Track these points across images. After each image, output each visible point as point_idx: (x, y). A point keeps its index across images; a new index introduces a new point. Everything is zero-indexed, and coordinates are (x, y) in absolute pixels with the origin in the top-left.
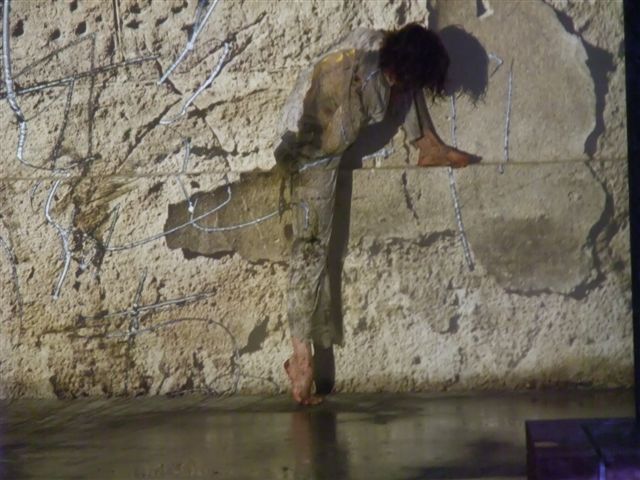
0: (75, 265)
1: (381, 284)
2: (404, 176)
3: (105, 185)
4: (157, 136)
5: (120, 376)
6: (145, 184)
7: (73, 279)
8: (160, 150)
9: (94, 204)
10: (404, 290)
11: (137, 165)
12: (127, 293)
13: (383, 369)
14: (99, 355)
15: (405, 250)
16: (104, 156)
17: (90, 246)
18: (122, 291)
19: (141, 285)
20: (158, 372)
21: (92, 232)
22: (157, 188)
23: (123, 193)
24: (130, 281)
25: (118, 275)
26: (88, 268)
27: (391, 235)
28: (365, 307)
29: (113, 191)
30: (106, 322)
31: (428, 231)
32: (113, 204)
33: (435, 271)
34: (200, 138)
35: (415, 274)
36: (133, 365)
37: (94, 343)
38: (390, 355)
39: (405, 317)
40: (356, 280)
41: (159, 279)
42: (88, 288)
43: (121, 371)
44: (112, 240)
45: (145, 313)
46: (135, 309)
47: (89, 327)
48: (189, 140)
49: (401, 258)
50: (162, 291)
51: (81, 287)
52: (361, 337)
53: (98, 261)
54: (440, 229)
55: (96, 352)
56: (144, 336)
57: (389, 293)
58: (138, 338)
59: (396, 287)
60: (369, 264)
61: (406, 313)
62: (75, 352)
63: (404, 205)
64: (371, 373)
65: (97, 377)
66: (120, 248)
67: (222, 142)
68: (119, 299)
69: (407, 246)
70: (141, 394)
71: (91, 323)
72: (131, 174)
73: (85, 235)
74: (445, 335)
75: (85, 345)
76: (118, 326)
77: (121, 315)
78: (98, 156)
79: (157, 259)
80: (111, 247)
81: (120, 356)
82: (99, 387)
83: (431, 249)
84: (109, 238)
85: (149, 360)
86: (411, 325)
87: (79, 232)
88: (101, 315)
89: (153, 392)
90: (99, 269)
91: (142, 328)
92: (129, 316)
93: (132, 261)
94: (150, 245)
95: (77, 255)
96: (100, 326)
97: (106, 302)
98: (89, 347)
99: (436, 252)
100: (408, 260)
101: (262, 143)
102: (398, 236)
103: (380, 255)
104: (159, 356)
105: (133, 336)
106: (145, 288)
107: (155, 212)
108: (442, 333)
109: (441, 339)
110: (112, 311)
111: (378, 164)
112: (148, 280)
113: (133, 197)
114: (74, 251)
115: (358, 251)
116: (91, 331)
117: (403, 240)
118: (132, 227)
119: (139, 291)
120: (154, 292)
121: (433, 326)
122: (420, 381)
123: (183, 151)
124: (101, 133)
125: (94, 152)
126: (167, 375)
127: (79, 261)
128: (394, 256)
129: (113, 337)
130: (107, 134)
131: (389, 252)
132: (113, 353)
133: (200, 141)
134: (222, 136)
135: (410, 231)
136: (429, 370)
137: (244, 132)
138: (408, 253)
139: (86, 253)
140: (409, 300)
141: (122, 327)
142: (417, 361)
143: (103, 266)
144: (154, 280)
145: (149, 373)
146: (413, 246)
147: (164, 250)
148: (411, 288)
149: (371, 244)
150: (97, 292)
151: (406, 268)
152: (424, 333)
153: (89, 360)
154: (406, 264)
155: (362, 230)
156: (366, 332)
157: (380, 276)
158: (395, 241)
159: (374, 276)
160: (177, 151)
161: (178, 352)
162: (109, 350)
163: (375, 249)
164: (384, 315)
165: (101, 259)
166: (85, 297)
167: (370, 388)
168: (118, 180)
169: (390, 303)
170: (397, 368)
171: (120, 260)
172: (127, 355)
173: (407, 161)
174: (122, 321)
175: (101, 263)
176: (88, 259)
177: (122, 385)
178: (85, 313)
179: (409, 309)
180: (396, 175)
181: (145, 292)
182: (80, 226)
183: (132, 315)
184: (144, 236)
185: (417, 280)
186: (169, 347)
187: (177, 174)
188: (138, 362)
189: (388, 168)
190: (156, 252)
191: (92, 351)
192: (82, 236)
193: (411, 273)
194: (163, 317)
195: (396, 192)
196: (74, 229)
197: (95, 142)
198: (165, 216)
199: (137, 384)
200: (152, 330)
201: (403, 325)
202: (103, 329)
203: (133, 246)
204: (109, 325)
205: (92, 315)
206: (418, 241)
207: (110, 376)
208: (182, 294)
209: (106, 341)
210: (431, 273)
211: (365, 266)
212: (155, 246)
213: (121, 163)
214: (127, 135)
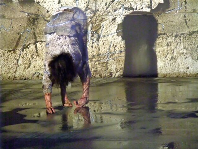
0: (92, 41)
1: (178, 46)
2: (185, 15)
3: (100, 18)
4: (115, 4)
5: (104, 72)
6: (111, 18)
7: (91, 45)
8: (115, 8)
9: (97, 24)
10: (184, 48)
11: (109, 13)
12: (106, 49)
13: (178, 70)
14: (98, 66)
15: (185, 36)
16: (100, 10)
17: (96, 36)
18: (105, 48)
19: (110, 46)
20: (115, 71)
21: (96, 32)
22: (114, 19)
23: (105, 21)
24: (107, 45)
25: (104, 44)
26: (95, 42)
27: (181, 32)
28: (173, 53)
29: (102, 20)
30: (100, 57)
31: (191, 31)
32: (102, 24)
33: (193, 43)
34: (127, 5)
35: (188, 43)
36: (108, 69)
37: (97, 63)
38: (180, 66)
39: (185, 56)
40: (171, 45)
41: (115, 45)
42: (95, 47)
43: (104, 71)
44: (102, 34)
45: (111, 54)
46: (108, 53)
47: (96, 58)
48: (123, 5)
49: (184, 39)
50: (116, 48)
51: (93, 47)
52: (172, 61)
53: (98, 40)
54: (195, 30)
55: (97, 65)
56: (111, 61)
57: (180, 49)
58: (109, 61)
59: (182, 47)
60: (174, 41)
61: (185, 54)
62: (92, 65)
63: (185, 23)
64: (175, 71)
65: (98, 72)
66: (104, 36)
67: (133, 6)
68: (104, 50)
69: (185, 35)
70: (110, 77)
71: (96, 57)
72: (107, 15)
73: (94, 32)
74: (196, 61)
75: (94, 63)
76: (104, 58)
77: (104, 55)
78: (98, 10)
79: (114, 39)
80: (102, 35)
81: (104, 66)
82: (98, 75)
83: (192, 36)
84: (101, 33)
85: (112, 68)
86: (186, 58)
87: (93, 32)
88: (99, 55)
89: (113, 76)
90: (98, 42)
91: (110, 58)
92: (107, 55)
93: (107, 40)
94: (112, 35)
95: (92, 38)
96: (98, 58)
97: (100, 51)
98: (96, 64)
99: (194, 37)
100: (186, 39)
101: (144, 6)
102: (183, 32)
103: (178, 38)
104: (115, 66)
105: (108, 61)
106: (111, 47)
107: (114, 26)
108: (195, 60)
109: (195, 62)
110: (102, 54)
111: (177, 12)
112: (112, 45)
113: (108, 22)
114: (91, 37)
115: (171, 37)
116: (96, 59)
117: (184, 34)
118: (107, 30)
119: (109, 48)
120: (113, 48)
121: (193, 58)
122: (189, 74)
123: (122, 9)
124: (99, 4)
125: (97, 9)
126: (117, 72)
127: (93, 40)
128: (182, 38)
129: (102, 61)
130: (101, 4)
131: (180, 37)
132: (102, 66)
133: (127, 6)
134: (133, 4)
135: (186, 31)
136: (191, 71)
137: (139, 3)
138: (186, 37)
139: (95, 37)
140: (186, 51)
141: (105, 58)
142: (188, 68)
143: (99, 41)
144: (114, 45)
145: (112, 71)
146: (187, 35)
147: (116, 37)
148: (186, 47)
149: (175, 35)
150: (98, 49)
151: (185, 41)
152: (190, 60)
153: (96, 67)
154: (185, 40)
155: (173, 31)
156: (173, 60)
157: (177, 44)
158: (182, 34)
159: (176, 44)
160: (120, 9)
161: (120, 65)
162: (101, 65)
163: (176, 36)
164: (179, 55)
165: (99, 39)
166: (94, 50)
167: (175, 76)
168: (103, 17)
169: (180, 52)
170: (182, 70)
171: (104, 40)
172: (106, 66)
173: (186, 11)
174: (105, 56)
175: (99, 40)
176: (95, 39)
177: (105, 74)
178: (94, 54)
179: (186, 53)
180: (183, 15)
181: (111, 49)
182: (93, 30)
183: (108, 55)
184: (111, 33)
185: (188, 45)
186: (118, 64)
187: (120, 15)
188: (109, 68)
189: (180, 13)
190: (114, 37)
191: (96, 65)
192: (93, 33)
193: (186, 43)
194: (116, 55)
195: (183, 20)
196: (92, 31)
197: (97, 6)
198: (117, 27)
199: (109, 74)
200: (113, 59)
201: (184, 58)
202: (99, 59)
203: (108, 36)
204: (101, 58)
205: (96, 55)
206: (189, 34)
207: (101, 72)
208: (121, 49)
209: (100, 62)
210: (192, 43)
211: (173, 41)
212: (114, 36)
213: (104, 12)
214: (106, 4)
